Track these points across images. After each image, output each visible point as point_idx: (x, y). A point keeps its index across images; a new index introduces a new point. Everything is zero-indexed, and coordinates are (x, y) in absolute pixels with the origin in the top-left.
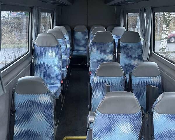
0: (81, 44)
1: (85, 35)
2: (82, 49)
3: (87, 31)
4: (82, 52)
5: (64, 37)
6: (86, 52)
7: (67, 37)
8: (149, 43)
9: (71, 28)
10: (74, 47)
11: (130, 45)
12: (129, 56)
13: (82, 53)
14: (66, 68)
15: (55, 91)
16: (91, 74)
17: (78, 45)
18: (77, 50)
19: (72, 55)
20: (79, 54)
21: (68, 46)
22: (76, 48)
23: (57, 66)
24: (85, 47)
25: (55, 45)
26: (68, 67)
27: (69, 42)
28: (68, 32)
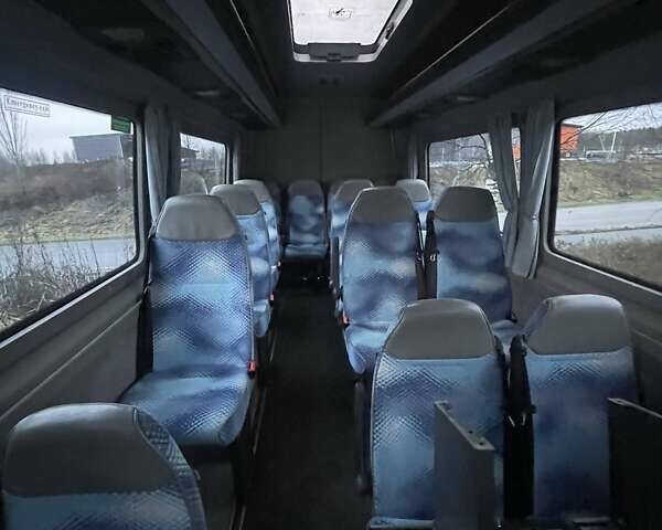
0: (306, 228)
1: (316, 205)
2: (310, 238)
3: (320, 193)
4: (310, 246)
5: (260, 208)
6: (319, 247)
7: (269, 210)
8: (536, 223)
9: (280, 186)
10: (287, 234)
11: (465, 228)
12: (460, 264)
13: (310, 250)
14: (267, 301)
15: (223, 419)
16: (348, 325)
17: (298, 230)
18: (298, 243)
19: (283, 257)
20: (301, 253)
21: (273, 233)
22: (293, 236)
23: (236, 309)
24: (317, 234)
25: (229, 235)
26: (272, 299)
27: (275, 222)
28: (273, 197)
